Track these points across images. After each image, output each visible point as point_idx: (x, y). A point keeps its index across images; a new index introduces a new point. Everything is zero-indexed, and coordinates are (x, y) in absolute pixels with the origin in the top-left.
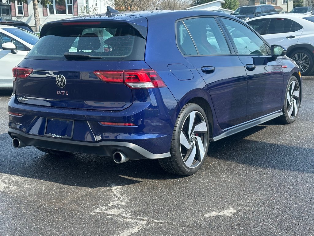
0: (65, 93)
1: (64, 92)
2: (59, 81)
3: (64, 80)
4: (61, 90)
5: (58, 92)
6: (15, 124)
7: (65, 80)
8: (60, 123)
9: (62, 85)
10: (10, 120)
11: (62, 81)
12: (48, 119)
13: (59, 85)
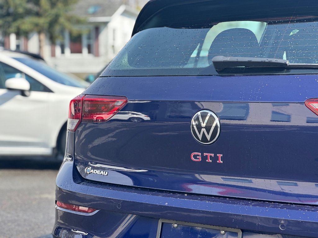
0: (215, 159)
1: (213, 155)
2: (199, 127)
3: (214, 125)
4: (202, 149)
5: (195, 157)
6: (69, 230)
7: (219, 125)
8: (199, 236)
9: (209, 137)
10: (57, 222)
11: (208, 128)
12: (163, 223)
13: (200, 137)
